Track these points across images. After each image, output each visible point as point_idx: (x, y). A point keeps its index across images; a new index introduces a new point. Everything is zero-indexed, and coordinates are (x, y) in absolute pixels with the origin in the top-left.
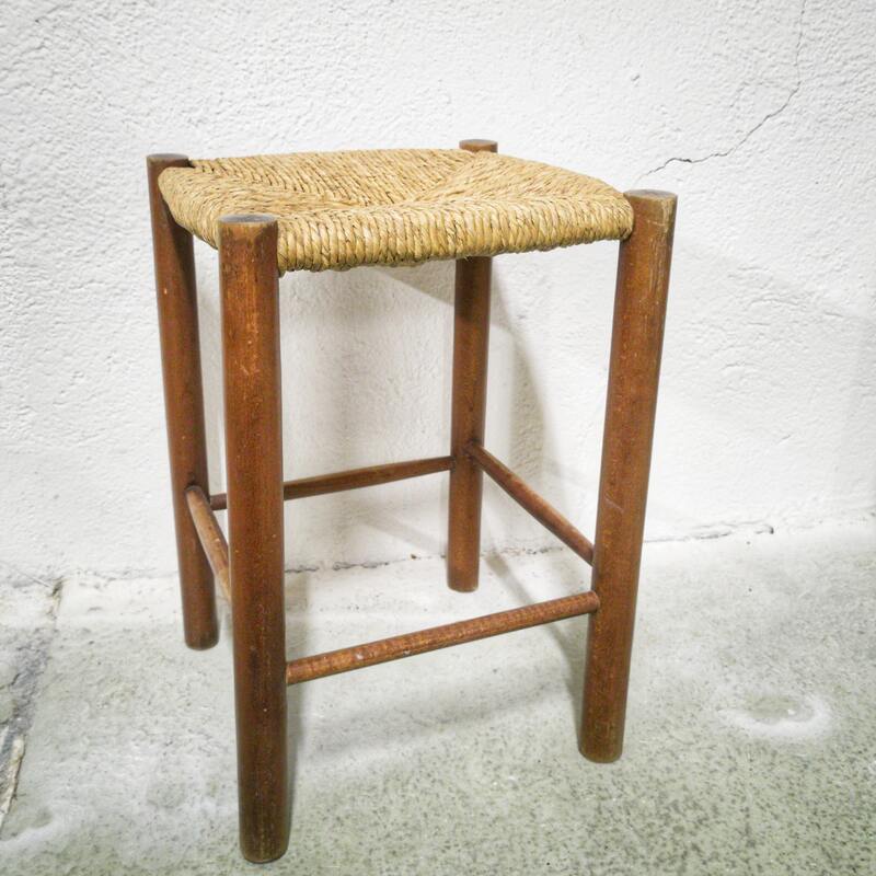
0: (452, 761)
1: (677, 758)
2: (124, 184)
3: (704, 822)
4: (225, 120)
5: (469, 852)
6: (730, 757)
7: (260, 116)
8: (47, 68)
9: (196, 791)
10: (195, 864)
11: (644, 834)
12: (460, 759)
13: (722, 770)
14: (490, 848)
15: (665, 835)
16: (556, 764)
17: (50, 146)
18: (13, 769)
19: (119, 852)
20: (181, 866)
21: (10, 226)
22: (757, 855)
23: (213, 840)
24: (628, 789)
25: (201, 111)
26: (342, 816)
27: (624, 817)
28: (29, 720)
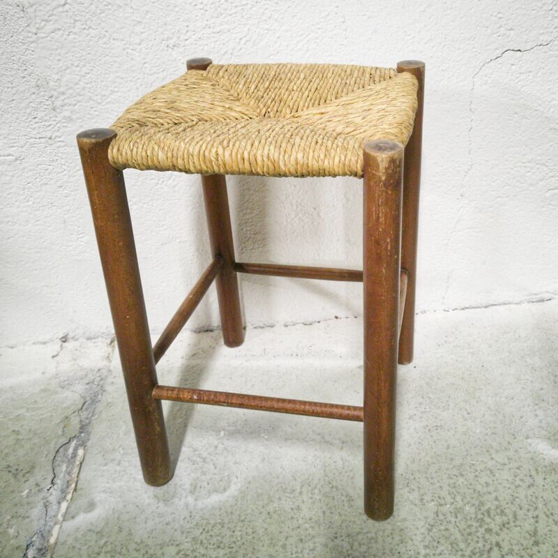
0: (346, 472)
1: (494, 476)
2: (129, 91)
3: (506, 525)
4: (192, 44)
5: (349, 542)
6: (531, 476)
7: (214, 40)
8: (71, 17)
9: (183, 489)
10: (178, 543)
11: (465, 533)
12: (351, 471)
13: (524, 485)
14: (363, 539)
15: (479, 534)
16: (412, 477)
17: (78, 69)
18: (76, 470)
19: (133, 531)
20: (170, 544)
21: (59, 122)
22: (539, 552)
23: (190, 525)
24: (458, 498)
25: (175, 39)
26: (271, 511)
27: (453, 520)
28: (89, 435)
